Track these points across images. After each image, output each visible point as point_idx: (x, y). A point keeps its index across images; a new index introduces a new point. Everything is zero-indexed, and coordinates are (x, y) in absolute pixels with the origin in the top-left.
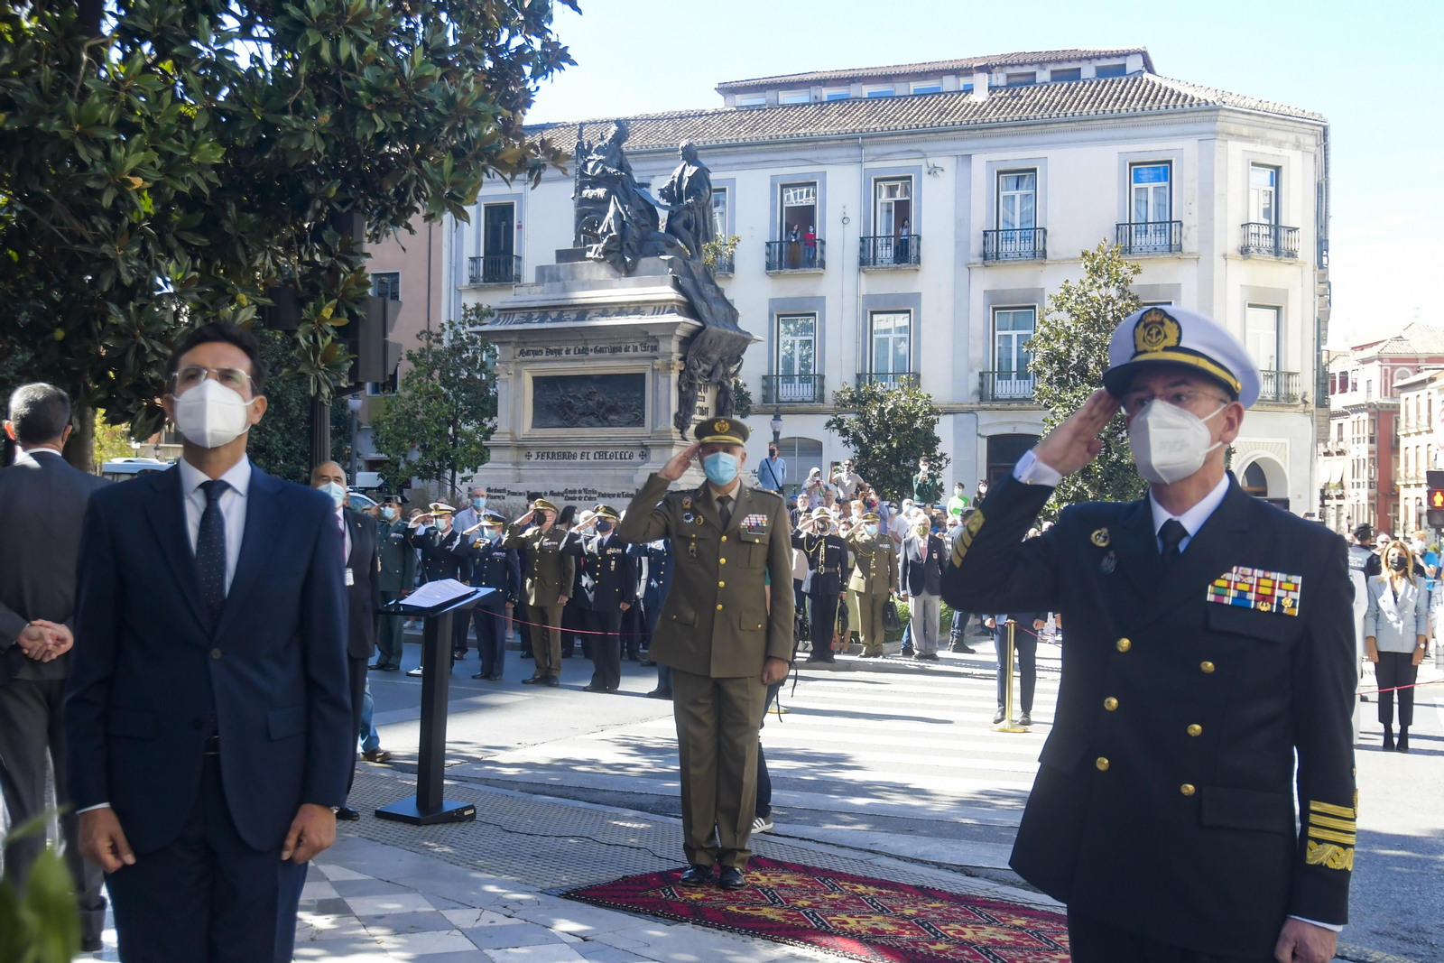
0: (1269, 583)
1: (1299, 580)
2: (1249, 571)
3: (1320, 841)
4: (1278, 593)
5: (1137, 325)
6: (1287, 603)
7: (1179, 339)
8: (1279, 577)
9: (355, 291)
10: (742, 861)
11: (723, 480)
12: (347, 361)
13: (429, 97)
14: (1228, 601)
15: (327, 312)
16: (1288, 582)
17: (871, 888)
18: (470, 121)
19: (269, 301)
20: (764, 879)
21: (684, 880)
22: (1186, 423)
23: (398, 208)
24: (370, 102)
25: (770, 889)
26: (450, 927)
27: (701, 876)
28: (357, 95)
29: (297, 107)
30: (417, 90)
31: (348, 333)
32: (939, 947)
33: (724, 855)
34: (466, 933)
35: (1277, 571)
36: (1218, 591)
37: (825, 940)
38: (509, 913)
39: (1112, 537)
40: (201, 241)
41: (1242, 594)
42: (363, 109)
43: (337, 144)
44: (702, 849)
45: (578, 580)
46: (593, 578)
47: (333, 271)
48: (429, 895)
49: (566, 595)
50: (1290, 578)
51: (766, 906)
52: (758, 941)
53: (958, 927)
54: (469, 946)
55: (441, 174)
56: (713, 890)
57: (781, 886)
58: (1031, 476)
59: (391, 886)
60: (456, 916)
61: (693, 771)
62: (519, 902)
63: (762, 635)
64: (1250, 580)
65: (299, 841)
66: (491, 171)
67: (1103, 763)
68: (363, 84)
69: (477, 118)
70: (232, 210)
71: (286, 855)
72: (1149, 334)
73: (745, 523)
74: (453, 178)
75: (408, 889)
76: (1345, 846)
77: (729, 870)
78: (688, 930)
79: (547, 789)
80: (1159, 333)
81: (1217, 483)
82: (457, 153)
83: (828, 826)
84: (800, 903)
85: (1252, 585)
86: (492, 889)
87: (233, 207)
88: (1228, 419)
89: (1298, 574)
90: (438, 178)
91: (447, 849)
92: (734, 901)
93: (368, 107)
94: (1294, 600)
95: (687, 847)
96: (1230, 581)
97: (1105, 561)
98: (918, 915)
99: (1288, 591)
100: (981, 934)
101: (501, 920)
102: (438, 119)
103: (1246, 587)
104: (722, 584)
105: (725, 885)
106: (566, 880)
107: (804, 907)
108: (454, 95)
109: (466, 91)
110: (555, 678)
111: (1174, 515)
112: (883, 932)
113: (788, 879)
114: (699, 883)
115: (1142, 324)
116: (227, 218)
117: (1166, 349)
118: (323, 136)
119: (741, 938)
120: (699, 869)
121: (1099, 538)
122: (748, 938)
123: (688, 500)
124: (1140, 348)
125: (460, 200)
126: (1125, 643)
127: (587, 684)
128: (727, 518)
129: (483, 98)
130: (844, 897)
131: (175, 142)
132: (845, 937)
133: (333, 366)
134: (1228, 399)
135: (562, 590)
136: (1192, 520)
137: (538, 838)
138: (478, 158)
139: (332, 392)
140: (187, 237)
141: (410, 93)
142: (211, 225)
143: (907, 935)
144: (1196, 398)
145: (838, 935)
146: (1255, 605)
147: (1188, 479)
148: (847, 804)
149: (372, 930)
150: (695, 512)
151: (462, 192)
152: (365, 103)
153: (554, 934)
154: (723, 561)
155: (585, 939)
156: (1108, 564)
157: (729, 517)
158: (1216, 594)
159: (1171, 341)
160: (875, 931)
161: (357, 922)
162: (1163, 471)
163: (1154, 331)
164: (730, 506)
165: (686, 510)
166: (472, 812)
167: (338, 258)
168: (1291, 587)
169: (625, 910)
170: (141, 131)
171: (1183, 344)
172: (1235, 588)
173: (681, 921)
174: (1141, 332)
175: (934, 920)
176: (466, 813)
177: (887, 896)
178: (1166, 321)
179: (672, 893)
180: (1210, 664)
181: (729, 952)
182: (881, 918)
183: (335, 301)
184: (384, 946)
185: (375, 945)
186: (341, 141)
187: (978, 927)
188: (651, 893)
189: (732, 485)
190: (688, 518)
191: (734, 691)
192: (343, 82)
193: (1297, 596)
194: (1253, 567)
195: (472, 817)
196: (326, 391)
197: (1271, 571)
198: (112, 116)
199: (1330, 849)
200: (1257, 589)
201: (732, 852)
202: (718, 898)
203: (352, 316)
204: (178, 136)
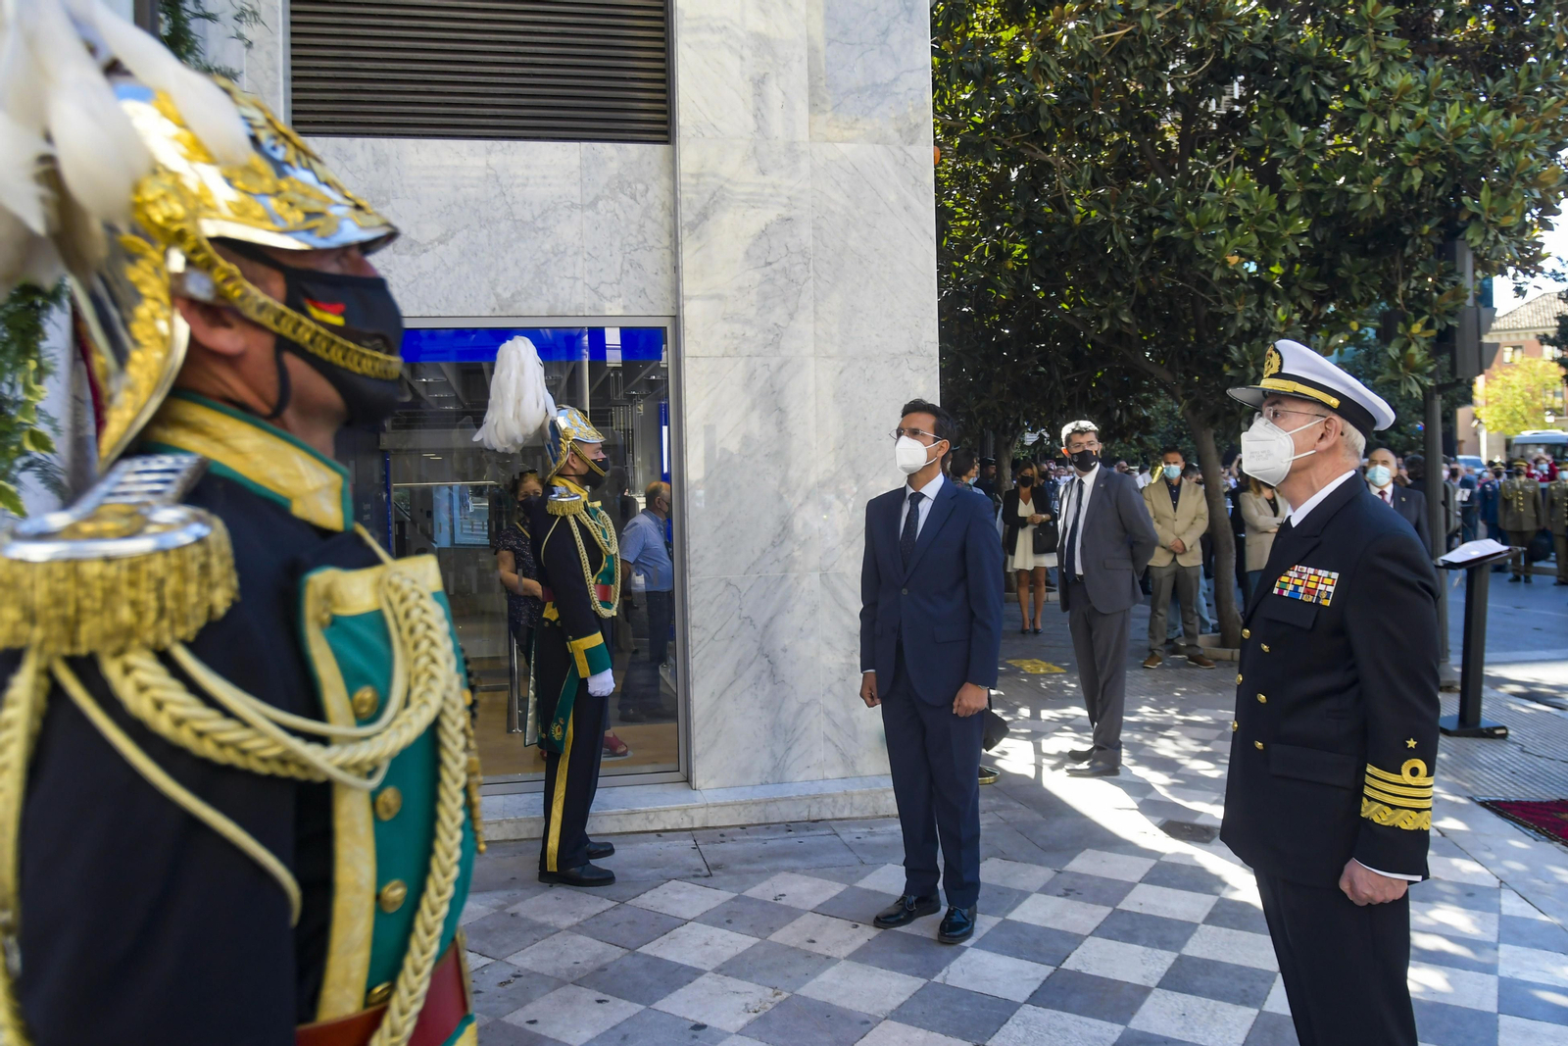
1: (1337, 576)
2: (1306, 569)
4: (1320, 587)
6: (1323, 595)
7: (1281, 367)
8: (1324, 573)
9: (1450, 305)
14: (1286, 593)
15: (1417, 328)
16: (1329, 577)
22: (1273, 436)
24: (1412, 159)
35: (1324, 568)
40: (1319, 287)
41: (1296, 588)
50: (1331, 574)
64: (1305, 576)
70: (1347, 259)
80: (1268, 364)
85: (1304, 580)
89: (1339, 572)
93: (1411, 163)
94: (1329, 594)
96: (1291, 578)
99: (1327, 585)
102: (1478, 158)
103: (1300, 582)
116: (1342, 266)
117: (1272, 376)
131: (1271, 223)
136: (1298, 517)
140: (1307, 286)
142: (1329, 276)
144: (1287, 416)
146: (1302, 597)
158: (1280, 588)
159: (1276, 370)
163: (1265, 363)
168: (1330, 582)
170: (1241, 222)
171: (1284, 371)
172: (1293, 583)
176: (1498, 732)
178: (1273, 353)
180: (1266, 647)
183: (1426, 317)
193: (1332, 589)
194: (1309, 566)
195: (1504, 736)
197: (1320, 568)
198: (1222, 216)
200: (1307, 584)
203: (1446, 327)
204: (1272, 217)
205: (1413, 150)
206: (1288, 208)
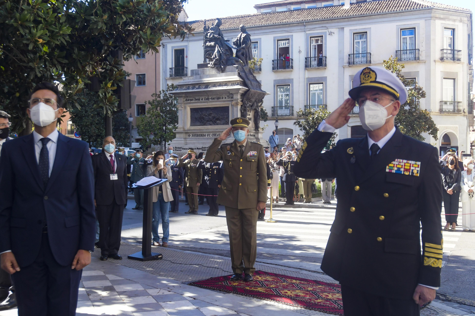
0: (409, 165)
1: (419, 163)
2: (401, 160)
3: (429, 257)
4: (412, 168)
5: (361, 74)
6: (415, 172)
7: (376, 78)
8: (412, 162)
9: (119, 78)
10: (252, 272)
11: (240, 140)
12: (116, 102)
13: (142, 9)
14: (394, 171)
15: (109, 85)
16: (416, 164)
17: (298, 281)
18: (156, 17)
19: (89, 82)
20: (260, 278)
21: (232, 279)
22: (378, 109)
23: (134, 48)
24: (121, 11)
25: (262, 282)
26: (149, 295)
27: (238, 277)
28: (116, 9)
29: (96, 14)
30: (137, 6)
31: (117, 92)
32: (319, 301)
33: (246, 270)
34: (153, 297)
35: (411, 160)
36: (390, 168)
37: (278, 299)
38: (169, 290)
39: (354, 150)
40: (65, 61)
41: (399, 169)
42: (119, 13)
43: (111, 26)
44: (238, 268)
45: (204, 177)
46: (209, 176)
47: (111, 70)
48: (142, 284)
49: (200, 183)
50: (416, 163)
51: (259, 287)
52: (255, 299)
53: (326, 294)
54: (154, 301)
55: (147, 36)
56: (242, 282)
57: (266, 280)
58: (324, 129)
59: (130, 281)
60: (150, 291)
61: (234, 241)
62: (174, 286)
63: (256, 194)
64: (402, 164)
65: (78, 262)
66: (164, 34)
67: (350, 231)
68: (118, 4)
69: (159, 16)
70: (76, 51)
71: (73, 267)
72: (365, 77)
73: (249, 154)
74: (151, 37)
75: (136, 282)
76: (438, 259)
77: (247, 275)
78: (231, 296)
79: (189, 249)
80: (368, 76)
81: (391, 129)
82: (152, 28)
83: (286, 261)
84: (271, 286)
85: (402, 166)
86: (164, 282)
87: (76, 50)
88: (395, 107)
89: (419, 161)
90: (145, 37)
91: (151, 269)
92: (248, 285)
93: (120, 13)
94: (418, 171)
95: (233, 267)
96: (394, 164)
97: (352, 159)
98: (313, 290)
99: (415, 167)
100: (334, 296)
101: (166, 293)
102: (145, 17)
103: (400, 166)
104: (241, 176)
105: (246, 280)
106: (190, 279)
107: (273, 287)
108: (151, 8)
109: (155, 6)
110: (196, 211)
111: (375, 142)
112: (300, 296)
113: (269, 278)
114: (237, 280)
115: (363, 73)
116: (74, 53)
117: (371, 82)
118: (106, 24)
119: (249, 298)
120: (236, 274)
121: (350, 151)
122: (252, 298)
123: (228, 147)
124: (362, 82)
125: (153, 44)
126: (358, 187)
127: (207, 213)
128: (242, 153)
129: (161, 8)
130: (287, 284)
131: (54, 27)
132: (286, 297)
133: (112, 104)
134: (394, 100)
135: (198, 181)
136: (381, 144)
137: (183, 265)
138: (159, 30)
139: (111, 112)
140: (60, 60)
141: (135, 8)
142: (68, 56)
143: (308, 297)
144: (382, 99)
145: (283, 297)
146: (404, 173)
147: (380, 129)
148: (293, 253)
149: (121, 296)
150: (231, 151)
151: (154, 42)
152: (119, 11)
153: (184, 297)
154: (241, 168)
155: (194, 299)
156: (353, 160)
157: (243, 152)
158: (389, 169)
159: (373, 79)
160: (297, 295)
161: (117, 294)
162: (370, 126)
163: (367, 76)
164: (243, 149)
165: (228, 151)
166: (161, 256)
167: (113, 66)
168: (417, 166)
169: (210, 289)
170: (41, 23)
171: (377, 80)
172: (396, 167)
173: (229, 293)
174: (362, 76)
175: (318, 292)
176: (159, 257)
177: (303, 284)
178: (371, 72)
179: (227, 283)
180: (387, 194)
181: (244, 303)
182: (299, 291)
183: (112, 81)
184: (125, 301)
185: (122, 301)
186: (111, 25)
187: (334, 294)
188: (220, 283)
189: (244, 141)
190: (229, 153)
191: (246, 213)
192: (112, 4)
193: (419, 169)
194: (403, 159)
196: (109, 112)
197: (409, 160)
198: (32, 18)
199: (433, 260)
200: (404, 167)
201: (249, 269)
202: (243, 284)
203: (118, 86)
204: (55, 24)
205: (122, 7)
206: (61, 21)
